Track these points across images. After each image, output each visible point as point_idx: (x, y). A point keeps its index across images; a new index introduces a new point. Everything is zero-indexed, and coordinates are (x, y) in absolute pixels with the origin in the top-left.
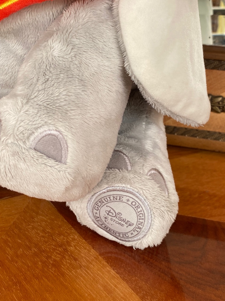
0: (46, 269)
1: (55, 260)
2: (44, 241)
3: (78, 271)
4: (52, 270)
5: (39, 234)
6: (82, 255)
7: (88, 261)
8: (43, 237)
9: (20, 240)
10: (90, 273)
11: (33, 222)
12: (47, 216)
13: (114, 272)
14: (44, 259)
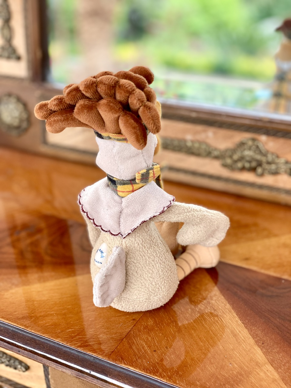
3: (215, 318)
4: (197, 315)
6: (220, 307)
10: (223, 320)
13: (240, 322)
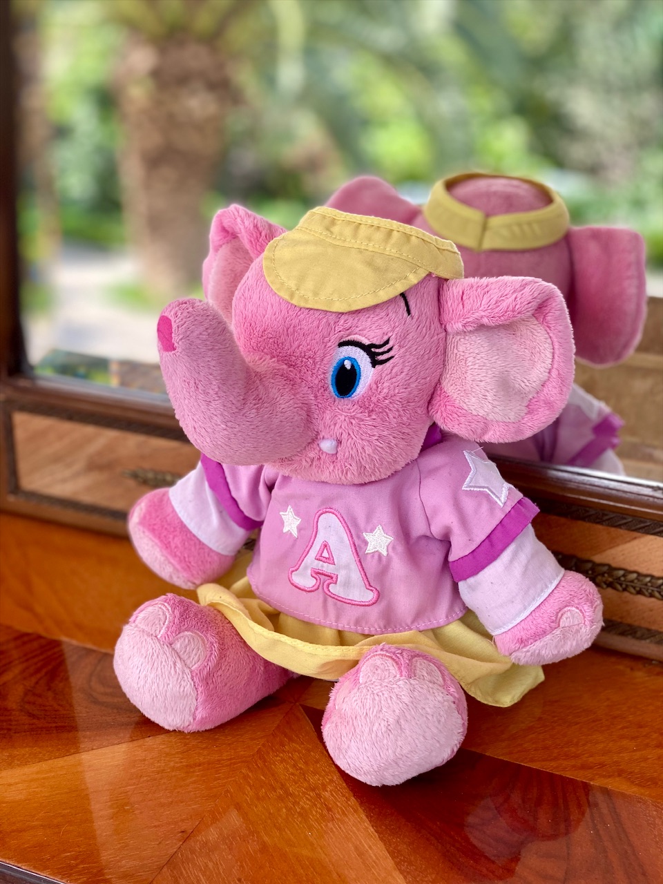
0: (290, 819)
1: (303, 808)
2: (294, 781)
5: (288, 770)
6: (339, 804)
7: (344, 813)
8: (293, 774)
9: (263, 776)
10: (343, 828)
11: (284, 751)
12: (303, 744)
13: (372, 830)
14: (290, 805)
